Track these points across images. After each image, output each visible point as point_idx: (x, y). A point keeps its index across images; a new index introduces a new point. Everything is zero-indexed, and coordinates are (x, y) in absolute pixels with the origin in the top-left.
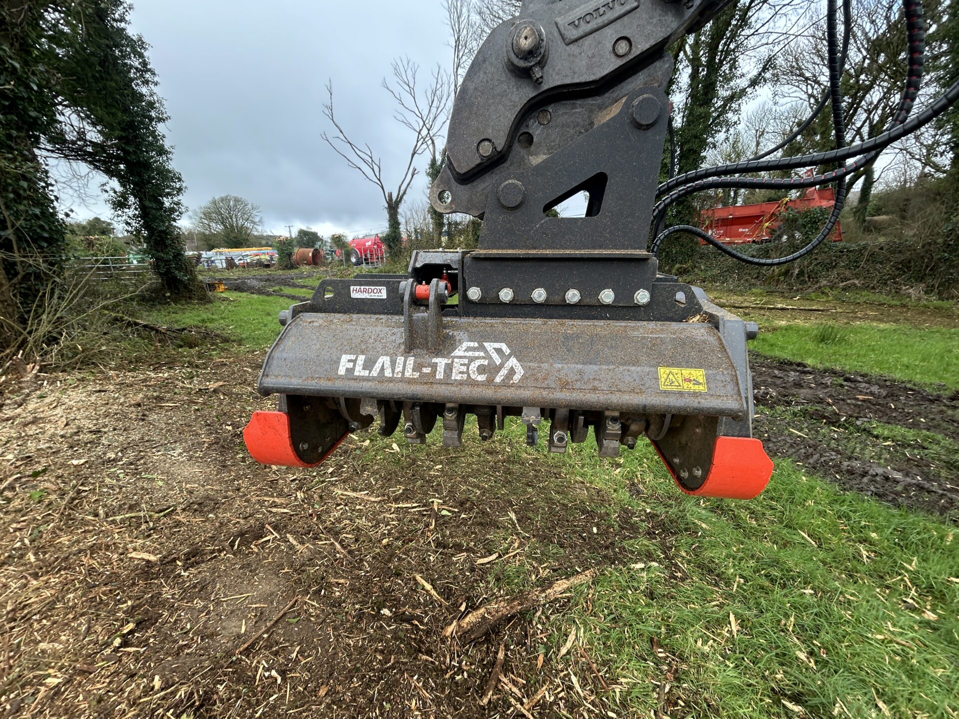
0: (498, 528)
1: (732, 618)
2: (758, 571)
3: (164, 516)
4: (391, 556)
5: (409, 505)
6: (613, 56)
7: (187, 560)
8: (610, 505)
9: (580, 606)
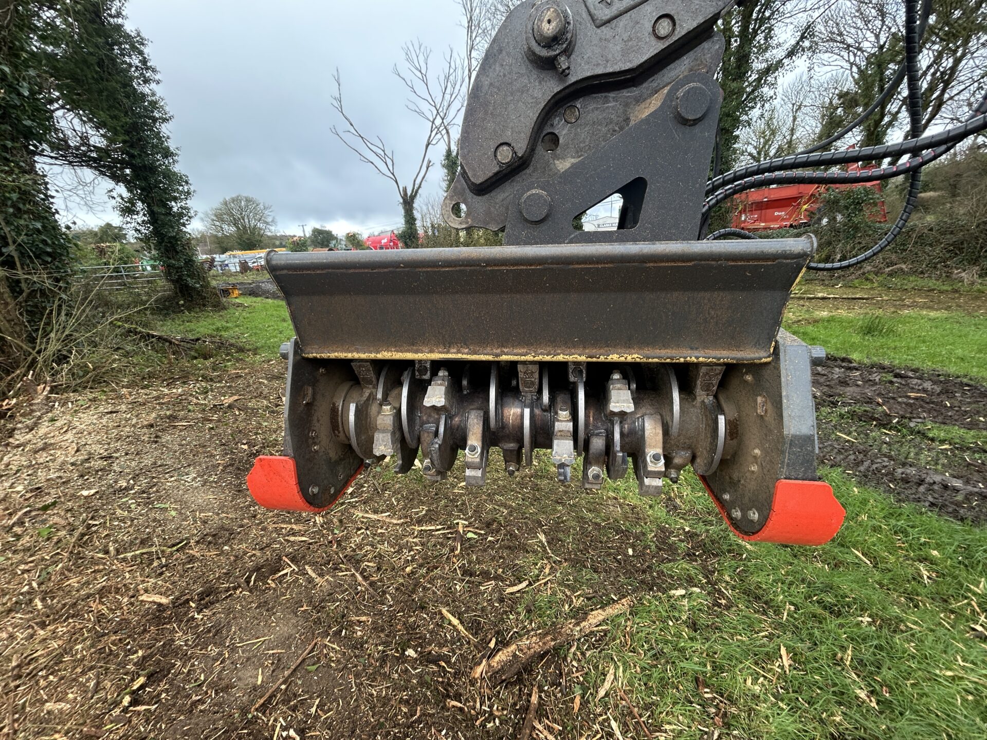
0: (528, 552)
1: (783, 651)
2: (810, 597)
3: (177, 550)
4: (415, 586)
5: (433, 528)
6: (653, 38)
7: (201, 600)
8: (646, 523)
9: (618, 641)
